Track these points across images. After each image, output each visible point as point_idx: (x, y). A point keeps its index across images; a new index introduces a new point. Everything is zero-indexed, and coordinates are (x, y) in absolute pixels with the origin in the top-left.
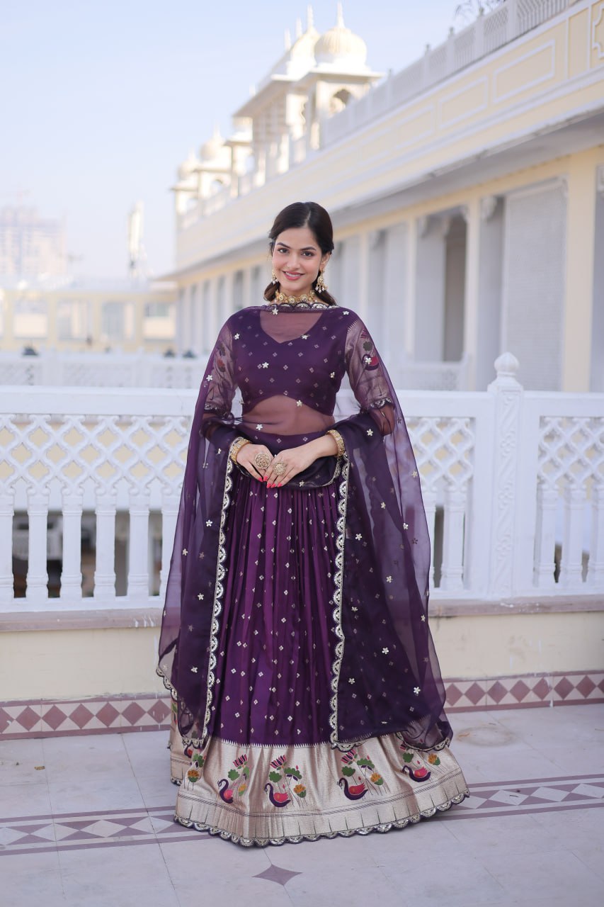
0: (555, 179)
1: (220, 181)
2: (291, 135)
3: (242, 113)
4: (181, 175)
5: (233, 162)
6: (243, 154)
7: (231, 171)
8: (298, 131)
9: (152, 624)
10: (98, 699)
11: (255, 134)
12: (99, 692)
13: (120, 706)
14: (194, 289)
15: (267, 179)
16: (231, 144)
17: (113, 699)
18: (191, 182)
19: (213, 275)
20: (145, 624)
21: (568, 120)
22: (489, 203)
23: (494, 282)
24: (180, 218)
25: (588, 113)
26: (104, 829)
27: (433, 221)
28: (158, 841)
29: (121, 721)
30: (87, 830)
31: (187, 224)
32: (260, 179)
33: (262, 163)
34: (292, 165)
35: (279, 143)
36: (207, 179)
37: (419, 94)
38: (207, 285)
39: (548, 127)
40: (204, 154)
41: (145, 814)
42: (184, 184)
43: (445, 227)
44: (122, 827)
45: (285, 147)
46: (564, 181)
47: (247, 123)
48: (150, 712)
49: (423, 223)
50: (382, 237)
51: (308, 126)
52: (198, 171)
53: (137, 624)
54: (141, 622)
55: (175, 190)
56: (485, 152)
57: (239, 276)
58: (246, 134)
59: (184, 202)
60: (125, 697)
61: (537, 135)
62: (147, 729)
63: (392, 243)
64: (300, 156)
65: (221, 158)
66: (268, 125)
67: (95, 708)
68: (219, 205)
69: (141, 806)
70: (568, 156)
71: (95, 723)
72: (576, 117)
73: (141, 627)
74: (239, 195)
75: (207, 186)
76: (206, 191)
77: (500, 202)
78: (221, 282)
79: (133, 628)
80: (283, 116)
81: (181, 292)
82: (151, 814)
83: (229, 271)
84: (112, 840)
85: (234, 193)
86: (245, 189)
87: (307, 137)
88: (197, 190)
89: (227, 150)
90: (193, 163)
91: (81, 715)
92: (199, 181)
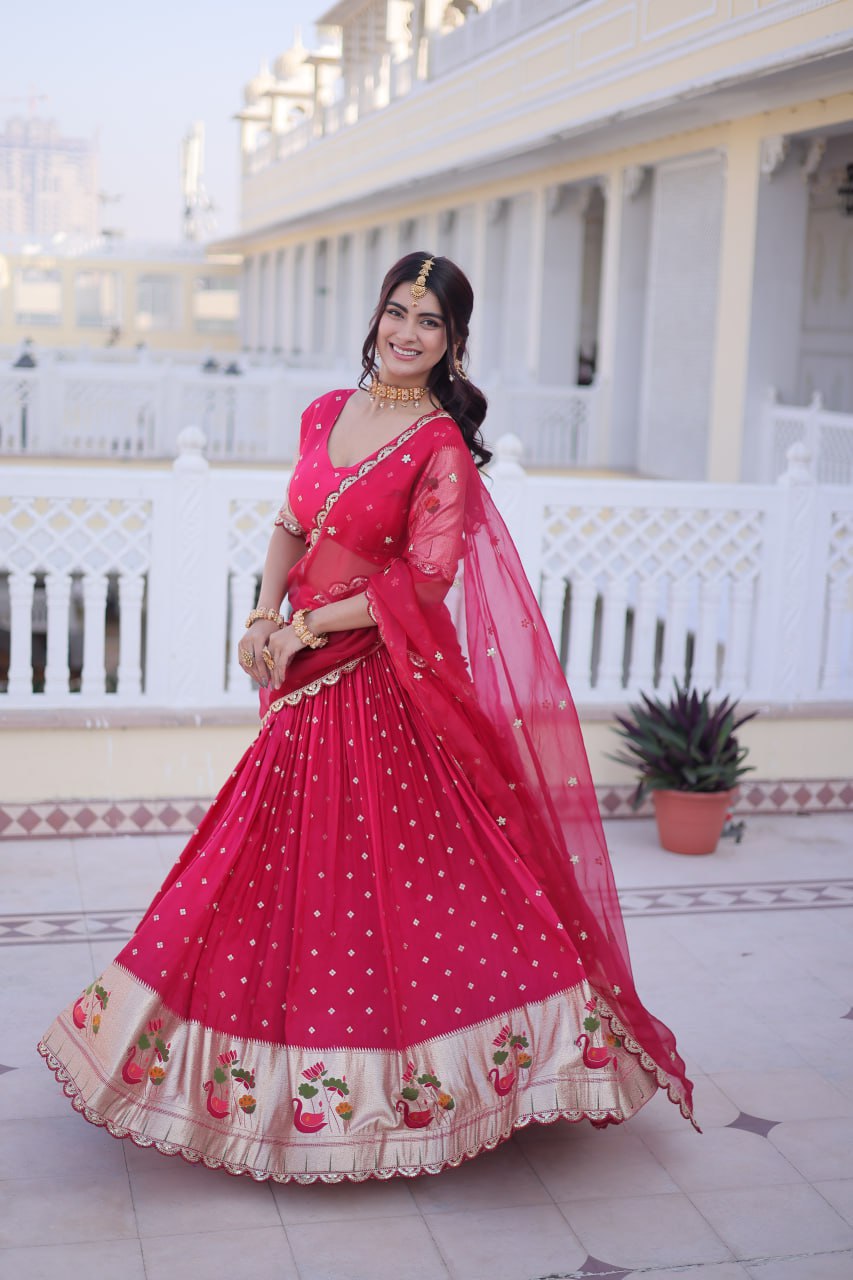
0: (711, 151)
1: (300, 109)
2: (393, 57)
3: (328, 20)
4: (249, 98)
5: (317, 86)
6: (330, 75)
7: (314, 96)
8: (402, 51)
9: (106, 724)
10: (48, 803)
11: (346, 50)
12: (50, 795)
13: (71, 811)
14: (264, 259)
15: (361, 115)
16: (315, 61)
17: (64, 802)
18: (261, 108)
19: (289, 243)
20: (98, 724)
21: (717, 84)
22: (634, 175)
23: (637, 281)
24: (247, 159)
25: (739, 77)
26: (38, 928)
27: (566, 193)
28: (89, 941)
29: (72, 827)
30: (20, 929)
31: (256, 167)
32: (352, 114)
33: (355, 90)
34: (394, 98)
35: (378, 66)
36: (283, 107)
37: (553, 17)
38: (281, 255)
39: (693, 90)
40: (280, 70)
41: (81, 917)
42: (252, 111)
43: (583, 201)
44: (55, 928)
45: (385, 72)
46: (723, 156)
47: (335, 33)
48: (104, 818)
49: (554, 195)
50: (504, 209)
51: (415, 44)
52: (271, 95)
53: (89, 724)
54: (94, 722)
55: (242, 119)
56: (620, 114)
57: (323, 246)
58: (334, 50)
59: (252, 136)
60: (76, 801)
61: (680, 97)
62: (100, 835)
63: (516, 216)
64: (404, 87)
65: (303, 79)
66: (363, 39)
67: (43, 812)
68: (298, 145)
69: (79, 909)
70: (729, 123)
71: (44, 828)
72: (725, 80)
73: (93, 728)
74: (324, 134)
75: (283, 115)
76: (281, 124)
77: (648, 174)
78: (300, 252)
79: (83, 728)
80: (382, 27)
81: (247, 264)
82: (88, 916)
83: (309, 238)
84: (43, 939)
85: (318, 130)
86: (333, 126)
87: (413, 61)
88: (270, 119)
89: (309, 69)
90: (266, 82)
91: (29, 820)
92: (273, 108)
